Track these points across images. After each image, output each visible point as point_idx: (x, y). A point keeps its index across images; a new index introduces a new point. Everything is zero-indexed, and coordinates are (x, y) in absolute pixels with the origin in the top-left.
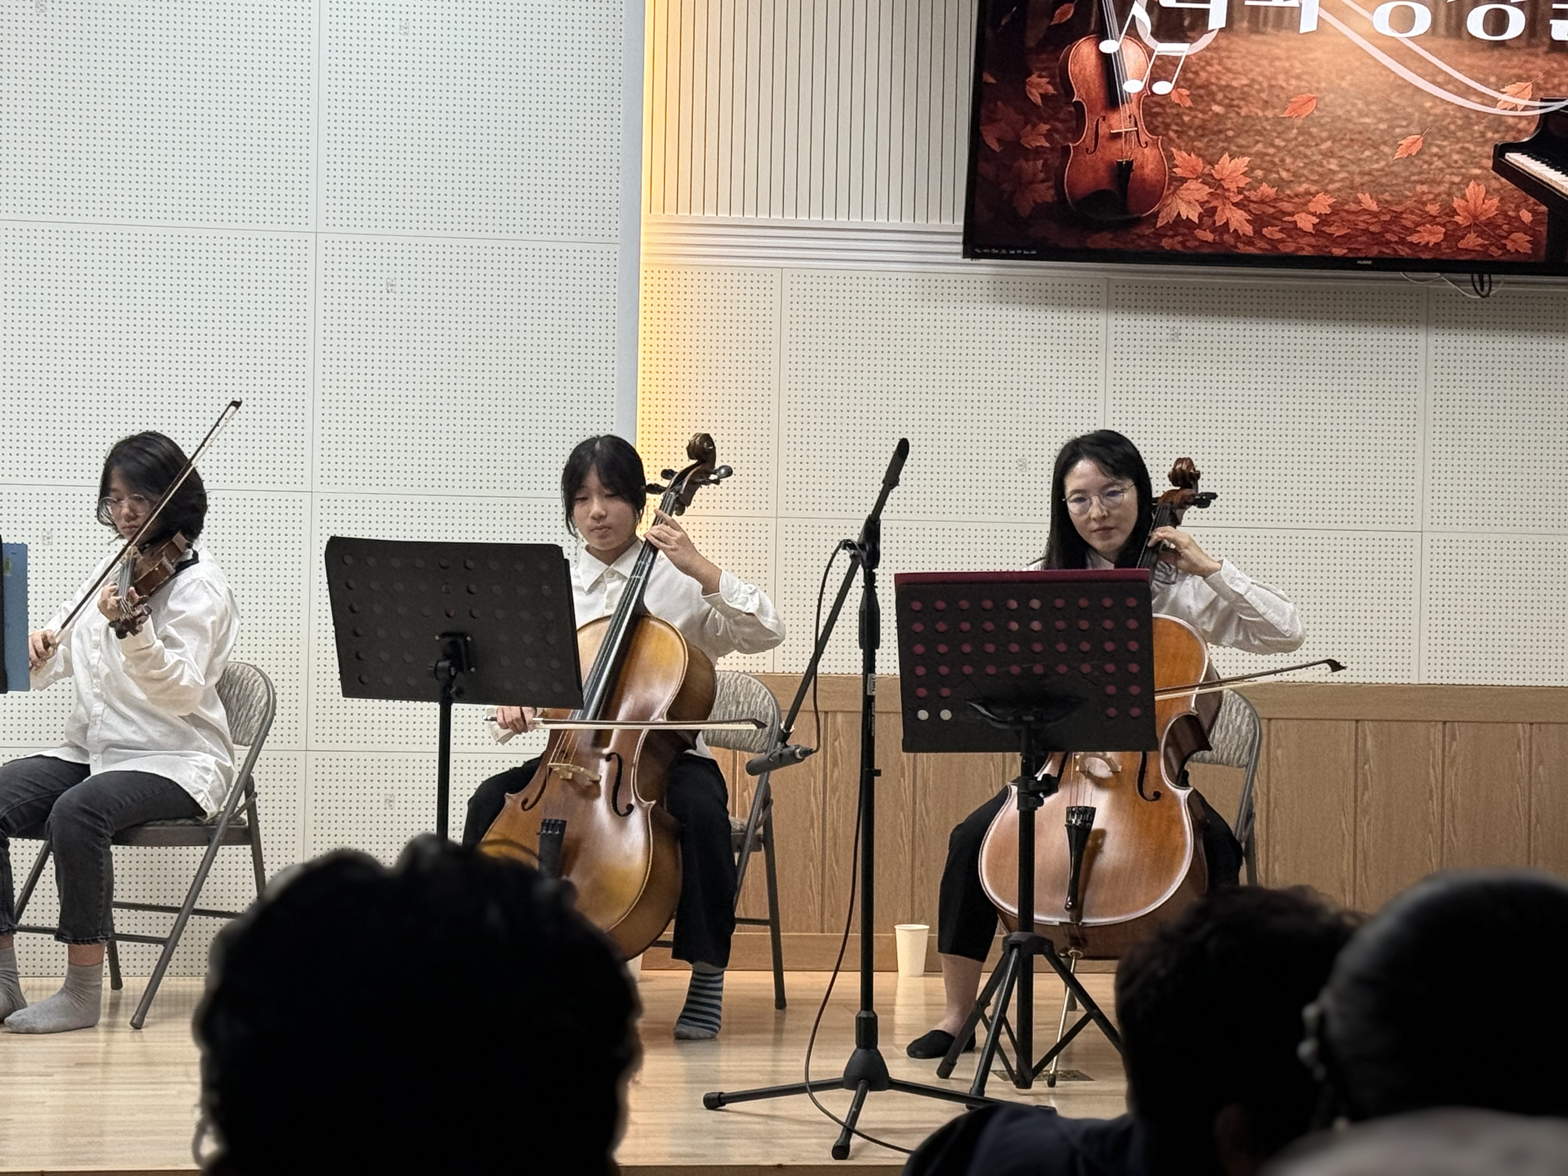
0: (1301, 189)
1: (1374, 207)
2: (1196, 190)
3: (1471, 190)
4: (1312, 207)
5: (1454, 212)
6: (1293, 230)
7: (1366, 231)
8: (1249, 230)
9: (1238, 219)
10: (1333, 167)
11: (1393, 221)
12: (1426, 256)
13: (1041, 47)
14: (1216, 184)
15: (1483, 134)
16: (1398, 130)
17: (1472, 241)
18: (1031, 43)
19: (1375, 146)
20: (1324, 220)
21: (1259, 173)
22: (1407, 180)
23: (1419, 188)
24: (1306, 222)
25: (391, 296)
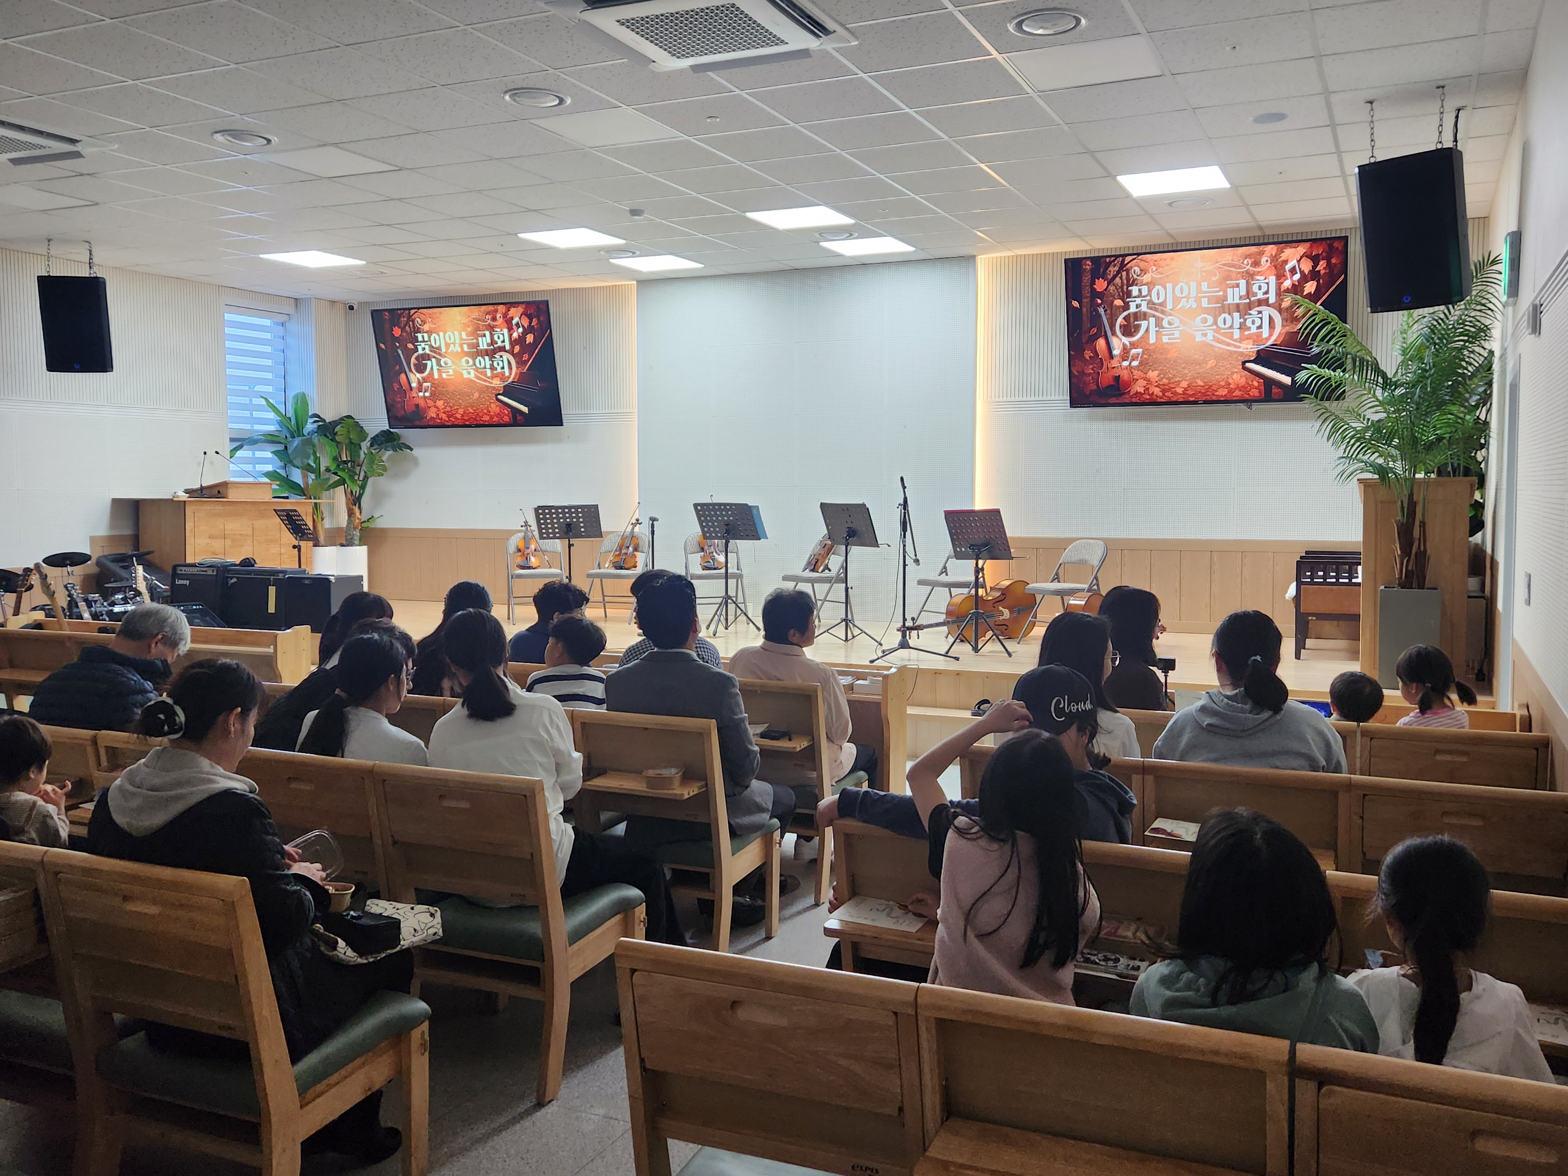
0: (1177, 379)
1: (1202, 384)
2: (1142, 383)
3: (1235, 376)
4: (1181, 385)
5: (1230, 384)
6: (1175, 393)
7: (1200, 392)
8: (1161, 394)
9: (1157, 391)
10: (1187, 372)
11: (1209, 388)
12: (1222, 399)
13: (1087, 343)
14: (1148, 380)
15: (1237, 358)
16: (1207, 359)
17: (1237, 393)
18: (1084, 341)
19: (1200, 364)
20: (1186, 389)
21: (1162, 376)
22: (1212, 375)
23: (1217, 377)
24: (1180, 390)
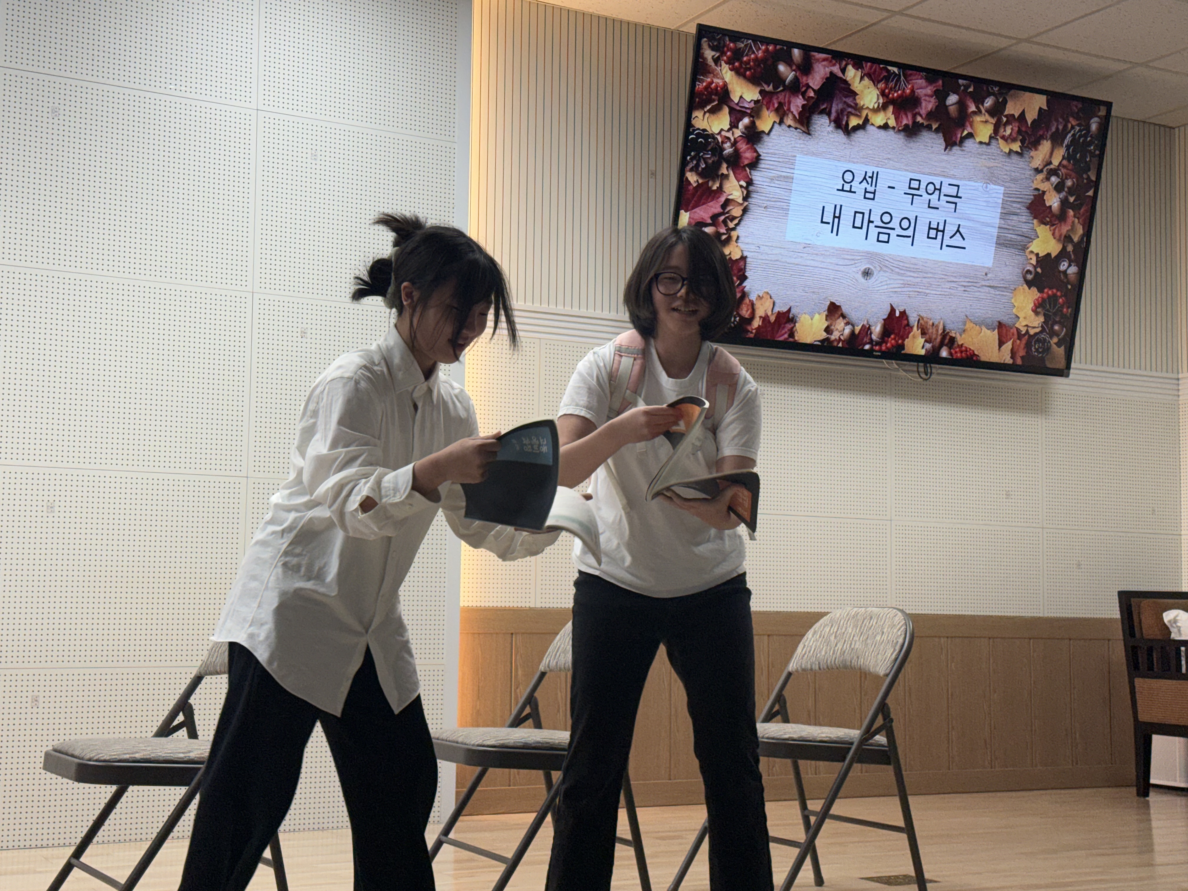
25: (304, 340)
